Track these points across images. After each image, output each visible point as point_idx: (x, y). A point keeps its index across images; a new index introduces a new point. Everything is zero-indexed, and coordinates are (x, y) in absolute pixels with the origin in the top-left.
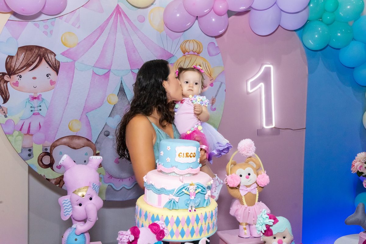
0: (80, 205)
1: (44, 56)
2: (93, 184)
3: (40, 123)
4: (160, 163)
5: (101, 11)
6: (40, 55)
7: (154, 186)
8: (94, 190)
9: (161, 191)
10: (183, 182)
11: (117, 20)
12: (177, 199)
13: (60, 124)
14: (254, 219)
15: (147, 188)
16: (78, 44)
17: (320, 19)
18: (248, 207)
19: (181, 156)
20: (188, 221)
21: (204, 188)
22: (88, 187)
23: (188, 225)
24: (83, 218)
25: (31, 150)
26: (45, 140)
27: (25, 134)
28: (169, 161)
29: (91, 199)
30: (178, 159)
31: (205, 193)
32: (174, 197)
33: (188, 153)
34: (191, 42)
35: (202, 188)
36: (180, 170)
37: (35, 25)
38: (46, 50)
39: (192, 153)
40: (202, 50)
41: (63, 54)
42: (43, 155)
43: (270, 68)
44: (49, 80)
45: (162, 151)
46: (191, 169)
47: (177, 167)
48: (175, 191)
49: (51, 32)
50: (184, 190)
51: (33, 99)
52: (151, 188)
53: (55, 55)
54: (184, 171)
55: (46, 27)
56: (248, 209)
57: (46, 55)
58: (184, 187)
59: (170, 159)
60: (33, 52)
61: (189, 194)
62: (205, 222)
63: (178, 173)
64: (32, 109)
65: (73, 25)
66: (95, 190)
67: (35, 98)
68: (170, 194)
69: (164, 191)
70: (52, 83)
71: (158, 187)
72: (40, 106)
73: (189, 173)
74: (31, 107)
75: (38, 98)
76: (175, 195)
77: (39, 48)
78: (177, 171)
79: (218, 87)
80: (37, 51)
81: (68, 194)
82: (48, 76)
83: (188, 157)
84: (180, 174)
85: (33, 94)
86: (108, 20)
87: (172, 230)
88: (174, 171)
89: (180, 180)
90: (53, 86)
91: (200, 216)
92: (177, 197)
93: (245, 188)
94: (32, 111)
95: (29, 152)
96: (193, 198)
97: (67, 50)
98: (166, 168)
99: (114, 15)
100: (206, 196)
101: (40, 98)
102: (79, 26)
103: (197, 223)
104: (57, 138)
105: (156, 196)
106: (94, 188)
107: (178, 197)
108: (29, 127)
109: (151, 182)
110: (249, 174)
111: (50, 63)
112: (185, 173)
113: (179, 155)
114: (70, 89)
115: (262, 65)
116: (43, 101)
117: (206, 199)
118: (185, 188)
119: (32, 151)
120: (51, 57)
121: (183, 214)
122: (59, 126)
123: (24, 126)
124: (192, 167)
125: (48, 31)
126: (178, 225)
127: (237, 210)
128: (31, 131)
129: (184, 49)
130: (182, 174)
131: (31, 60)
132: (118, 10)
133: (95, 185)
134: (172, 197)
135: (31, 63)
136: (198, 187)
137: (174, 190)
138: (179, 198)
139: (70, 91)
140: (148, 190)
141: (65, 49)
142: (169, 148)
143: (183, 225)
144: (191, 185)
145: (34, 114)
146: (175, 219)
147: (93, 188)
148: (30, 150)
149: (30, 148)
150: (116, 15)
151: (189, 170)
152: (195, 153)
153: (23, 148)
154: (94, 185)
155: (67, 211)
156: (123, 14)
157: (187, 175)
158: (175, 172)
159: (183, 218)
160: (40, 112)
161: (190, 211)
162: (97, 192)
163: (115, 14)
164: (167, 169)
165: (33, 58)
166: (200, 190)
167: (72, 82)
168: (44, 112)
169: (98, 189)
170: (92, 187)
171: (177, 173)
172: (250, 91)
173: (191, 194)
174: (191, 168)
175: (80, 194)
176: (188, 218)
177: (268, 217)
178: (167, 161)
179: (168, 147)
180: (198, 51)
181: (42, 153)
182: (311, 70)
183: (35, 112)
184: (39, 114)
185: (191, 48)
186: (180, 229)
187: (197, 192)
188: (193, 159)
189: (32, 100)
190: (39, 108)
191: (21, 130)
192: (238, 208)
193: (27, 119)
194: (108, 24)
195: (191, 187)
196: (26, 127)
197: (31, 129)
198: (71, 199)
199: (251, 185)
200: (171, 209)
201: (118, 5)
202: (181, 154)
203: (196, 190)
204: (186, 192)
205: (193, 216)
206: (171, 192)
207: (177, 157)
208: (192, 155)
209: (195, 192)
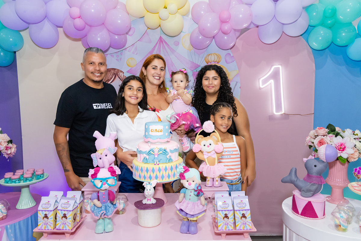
0: (100, 159)
1: (117, 73)
5: (150, 42)
6: (115, 74)
9: (140, 152)
10: (150, 147)
11: (160, 46)
12: (147, 157)
14: (214, 175)
16: (137, 64)
17: (322, 24)
18: (210, 166)
20: (153, 171)
21: (165, 151)
22: (105, 149)
23: (153, 173)
24: (103, 166)
31: (166, 154)
34: (213, 54)
35: (163, 151)
36: (153, 140)
37: (112, 56)
38: (118, 70)
40: (221, 60)
41: (128, 72)
43: (279, 68)
47: (151, 138)
49: (121, 59)
50: (151, 152)
53: (123, 73)
54: (155, 140)
55: (118, 56)
56: (209, 168)
57: (119, 74)
59: (147, 133)
60: (111, 72)
61: (154, 153)
62: (166, 172)
65: (133, 53)
68: (144, 154)
69: (142, 152)
77: (114, 69)
79: (234, 85)
80: (113, 71)
86: (155, 47)
87: (145, 175)
88: (149, 140)
91: (161, 168)
92: (148, 155)
93: (207, 154)
96: (156, 156)
97: (130, 69)
99: (158, 44)
100: (168, 156)
102: (137, 53)
103: (160, 172)
105: (139, 155)
106: (110, 150)
110: (210, 145)
111: (121, 78)
115: (272, 66)
118: (152, 150)
120: (121, 74)
121: (150, 166)
125: (119, 58)
126: (147, 173)
127: (203, 168)
129: (207, 61)
130: (154, 142)
131: (110, 77)
132: (161, 40)
135: (110, 79)
136: (160, 150)
137: (146, 152)
138: (149, 157)
141: (129, 68)
143: (150, 173)
146: (146, 169)
150: (160, 44)
151: (158, 140)
155: (95, 162)
156: (164, 42)
159: (150, 169)
161: (155, 164)
162: (112, 152)
163: (159, 42)
165: (111, 76)
166: (162, 152)
172: (261, 86)
173: (156, 154)
174: (160, 139)
176: (153, 168)
177: (183, 168)
180: (218, 61)
182: (318, 67)
185: (213, 59)
186: (149, 175)
192: (203, 167)
194: (154, 49)
195: (156, 150)
199: (211, 152)
200: (145, 163)
201: (161, 36)
202: (152, 130)
204: (152, 153)
205: (156, 168)
206: (145, 152)
207: (150, 132)
208: (159, 131)
209: (158, 153)
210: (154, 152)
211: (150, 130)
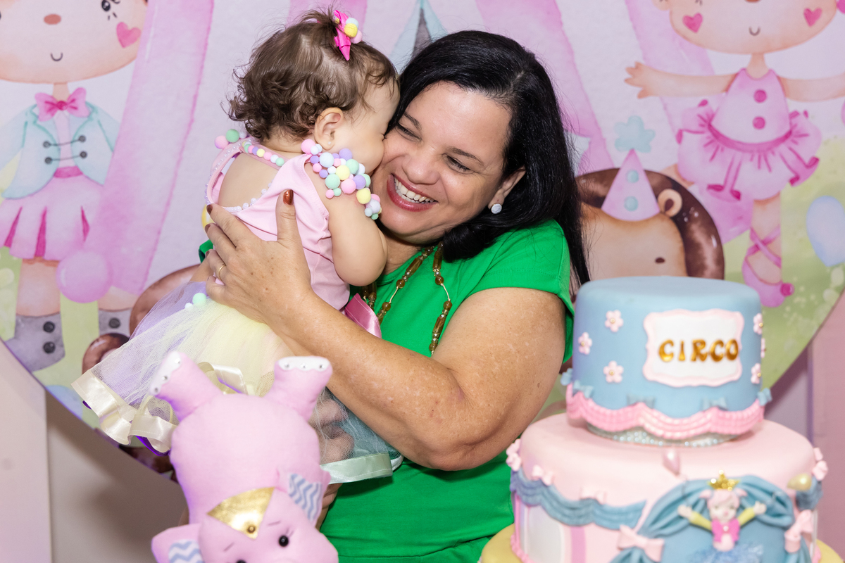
2: (293, 478)
3: (83, 212)
4: (577, 385)
7: (552, 489)
8: (297, 502)
9: (583, 512)
10: (677, 473)
12: (652, 548)
13: (164, 215)
15: (524, 498)
19: (672, 355)
21: (779, 500)
22: (271, 489)
25: (53, 325)
26: (110, 282)
27: (27, 261)
28: (618, 378)
29: (284, 542)
30: (655, 369)
31: (784, 521)
32: (642, 541)
33: (703, 343)
35: (769, 500)
36: (669, 420)
39: (721, 343)
42: (104, 347)
44: (114, 22)
45: (586, 335)
46: (721, 414)
47: (652, 405)
48: (646, 512)
50: (684, 510)
51: (50, 110)
52: (539, 498)
54: (685, 421)
58: (684, 497)
59: (620, 369)
61: (706, 523)
63: (660, 433)
64: (51, 152)
66: (302, 503)
67: (60, 105)
68: (623, 527)
69: (598, 512)
70: (126, 35)
71: (570, 493)
72: (82, 139)
73: (707, 434)
74: (46, 144)
75: (73, 104)
76: (644, 531)
78: (655, 421)
81: (191, 518)
82: (107, 9)
83: (703, 358)
84: (669, 435)
85: (48, 90)
88: (641, 421)
89: (667, 464)
90: (131, 49)
92: (657, 537)
94: (48, 160)
95: (46, 337)
96: (726, 543)
98: (602, 410)
100: (793, 536)
101: (79, 103)
104: (154, 276)
105: (562, 533)
106: (297, 497)
107: (660, 542)
108: (43, 229)
109: (537, 472)
112: (692, 432)
113: (662, 352)
114: (203, 60)
116: (94, 115)
117: (792, 548)
118: (692, 500)
119: (56, 331)
122: (163, 220)
123: (20, 229)
124: (723, 404)
128: (48, 247)
130: (678, 435)
133: (302, 482)
134: (632, 537)
136: (751, 498)
137: (638, 510)
138: (664, 547)
139: (202, 67)
140: (529, 505)
142: (615, 319)
144: (718, 486)
145: (58, 174)
147: (292, 495)
148: (49, 327)
149: (49, 319)
151: (707, 420)
152: (734, 342)
153: (23, 319)
154: (297, 480)
157: (701, 442)
158: (647, 426)
160: (81, 163)
162: (309, 512)
164: (608, 412)
166: (758, 509)
167: (209, 29)
168: (98, 164)
169: (315, 498)
170: (290, 491)
171: (653, 429)
173: (720, 527)
174: (721, 409)
175: (239, 521)
178: (609, 379)
179: (610, 315)
181: (97, 340)
183: (62, 164)
184: (76, 172)
187: (744, 517)
188: (729, 371)
189: (49, 116)
190: (80, 147)
191: (8, 242)
193: (31, 195)
195: (720, 495)
196: (27, 232)
197: (50, 236)
198: (200, 540)
202: (668, 349)
203: (741, 508)
204: (693, 516)
206: (628, 515)
207: (653, 362)
208: (720, 351)
209: (735, 518)
210: (705, 510)
211: (653, 346)
